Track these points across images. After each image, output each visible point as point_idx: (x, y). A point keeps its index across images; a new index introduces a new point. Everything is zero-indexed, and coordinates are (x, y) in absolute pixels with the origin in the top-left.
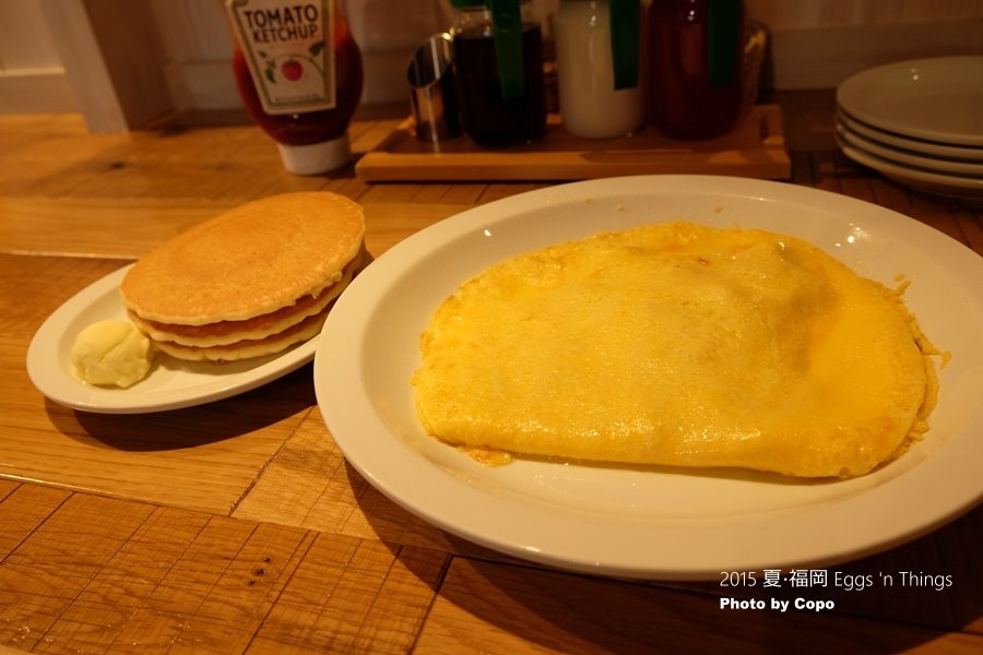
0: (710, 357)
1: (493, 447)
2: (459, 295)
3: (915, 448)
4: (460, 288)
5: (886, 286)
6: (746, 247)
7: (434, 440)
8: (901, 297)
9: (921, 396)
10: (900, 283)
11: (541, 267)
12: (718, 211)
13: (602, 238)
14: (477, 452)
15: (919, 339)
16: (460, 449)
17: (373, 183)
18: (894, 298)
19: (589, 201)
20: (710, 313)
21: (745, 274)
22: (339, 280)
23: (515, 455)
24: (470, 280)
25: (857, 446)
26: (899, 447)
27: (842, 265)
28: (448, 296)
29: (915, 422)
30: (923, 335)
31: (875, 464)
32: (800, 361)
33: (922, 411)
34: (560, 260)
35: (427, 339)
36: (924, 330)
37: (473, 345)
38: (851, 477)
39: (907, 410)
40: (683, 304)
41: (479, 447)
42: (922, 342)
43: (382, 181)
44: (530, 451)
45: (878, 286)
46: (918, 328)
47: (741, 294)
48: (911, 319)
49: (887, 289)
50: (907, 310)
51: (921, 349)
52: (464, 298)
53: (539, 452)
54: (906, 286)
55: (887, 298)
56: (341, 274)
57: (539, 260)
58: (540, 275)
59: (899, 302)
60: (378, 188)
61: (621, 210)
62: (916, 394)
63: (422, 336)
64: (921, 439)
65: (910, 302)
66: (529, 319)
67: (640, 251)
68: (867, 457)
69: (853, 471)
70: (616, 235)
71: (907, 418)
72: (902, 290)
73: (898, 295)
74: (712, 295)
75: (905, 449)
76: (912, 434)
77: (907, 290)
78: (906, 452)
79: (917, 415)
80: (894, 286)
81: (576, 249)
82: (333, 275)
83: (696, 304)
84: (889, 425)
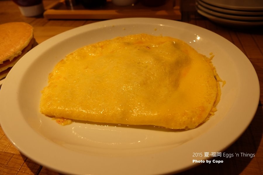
0: (144, 84)
1: (65, 118)
2: (65, 59)
3: (212, 118)
4: (66, 57)
5: (207, 57)
6: (163, 43)
7: (44, 115)
8: (211, 61)
9: (215, 98)
10: (211, 56)
11: (95, 49)
12: (156, 30)
13: (118, 39)
14: (59, 120)
15: (216, 76)
16: (53, 118)
17: (50, 20)
18: (209, 61)
19: (113, 27)
20: (147, 67)
21: (161, 52)
22: (20, 54)
23: (73, 120)
24: (70, 54)
25: (191, 118)
26: (206, 118)
27: (193, 49)
28: (61, 60)
29: (212, 108)
30: (217, 74)
31: (197, 125)
32: (176, 84)
33: (215, 103)
34: (102, 47)
35: (51, 75)
36: (218, 72)
37: (65, 78)
38: (189, 129)
39: (210, 103)
40: (138, 63)
41: (60, 118)
42: (217, 77)
43: (53, 19)
44: (78, 119)
45: (204, 56)
46: (216, 72)
47: (158, 60)
48: (214, 69)
49: (207, 58)
50: (213, 65)
51: (216, 79)
52: (67, 60)
53: (81, 119)
54: (213, 57)
55: (207, 61)
56: (21, 52)
57: (95, 47)
58: (94, 52)
59: (210, 62)
60: (51, 22)
61: (124, 29)
62: (213, 97)
63: (50, 74)
64: (214, 115)
65: (214, 63)
66: (86, 68)
67: (128, 44)
68: (195, 123)
69: (189, 127)
70: (122, 38)
71: (210, 106)
72: (212, 58)
73: (210, 60)
74: (148, 61)
75: (208, 118)
76: (211, 113)
77: (213, 58)
78: (208, 119)
79: (213, 105)
80: (209, 57)
81: (108, 43)
82: (18, 52)
83: (142, 63)
84: (203, 109)
